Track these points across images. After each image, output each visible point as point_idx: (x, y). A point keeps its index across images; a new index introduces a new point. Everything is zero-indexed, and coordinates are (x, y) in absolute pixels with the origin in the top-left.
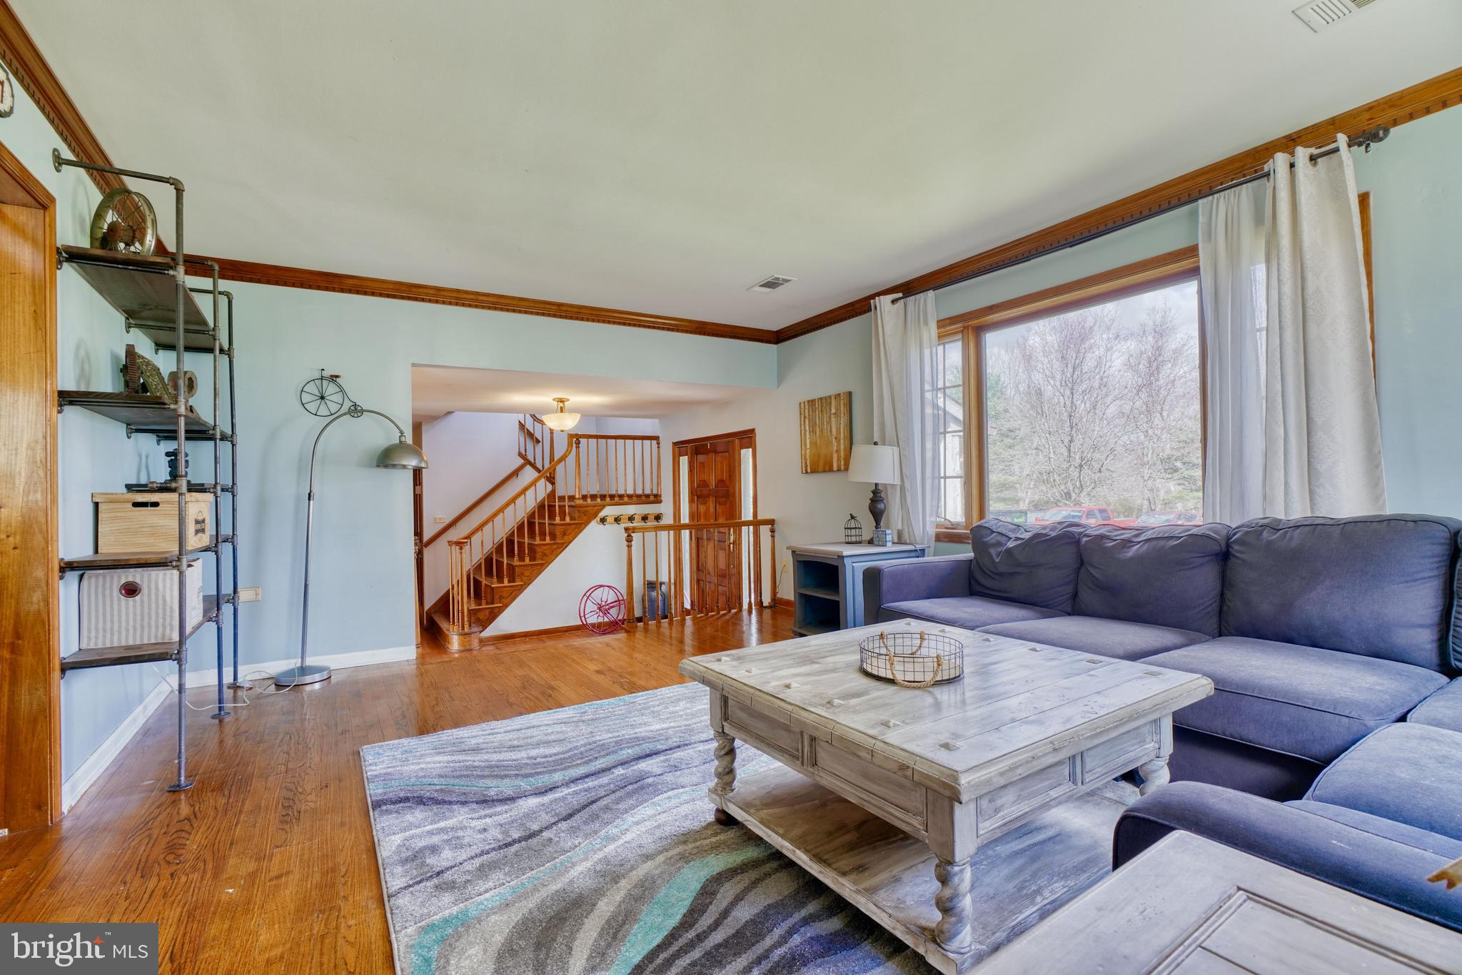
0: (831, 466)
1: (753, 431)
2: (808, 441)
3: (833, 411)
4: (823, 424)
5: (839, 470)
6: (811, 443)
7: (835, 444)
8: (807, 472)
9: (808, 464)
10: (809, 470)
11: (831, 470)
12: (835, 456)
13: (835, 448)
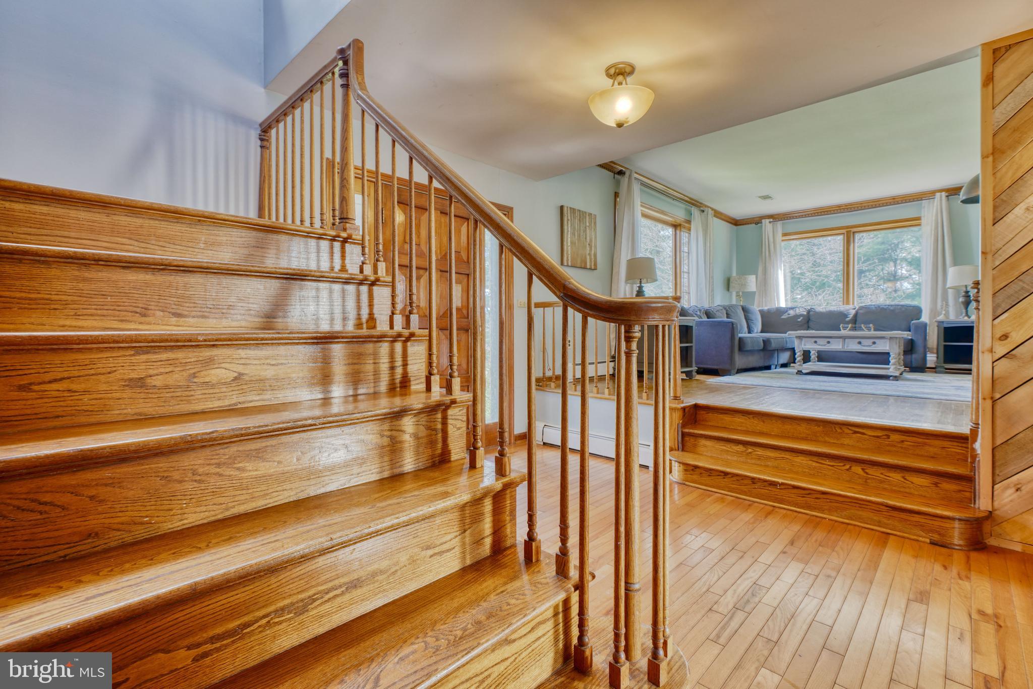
0: (586, 263)
1: (511, 209)
2: (569, 239)
3: (588, 224)
4: (580, 230)
5: (590, 269)
6: (571, 243)
7: (588, 248)
8: (568, 266)
9: (570, 259)
10: (570, 264)
11: (585, 268)
12: (588, 257)
13: (588, 252)
